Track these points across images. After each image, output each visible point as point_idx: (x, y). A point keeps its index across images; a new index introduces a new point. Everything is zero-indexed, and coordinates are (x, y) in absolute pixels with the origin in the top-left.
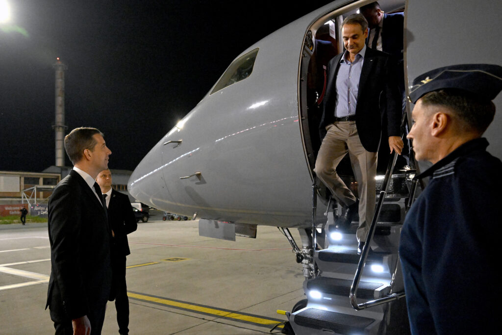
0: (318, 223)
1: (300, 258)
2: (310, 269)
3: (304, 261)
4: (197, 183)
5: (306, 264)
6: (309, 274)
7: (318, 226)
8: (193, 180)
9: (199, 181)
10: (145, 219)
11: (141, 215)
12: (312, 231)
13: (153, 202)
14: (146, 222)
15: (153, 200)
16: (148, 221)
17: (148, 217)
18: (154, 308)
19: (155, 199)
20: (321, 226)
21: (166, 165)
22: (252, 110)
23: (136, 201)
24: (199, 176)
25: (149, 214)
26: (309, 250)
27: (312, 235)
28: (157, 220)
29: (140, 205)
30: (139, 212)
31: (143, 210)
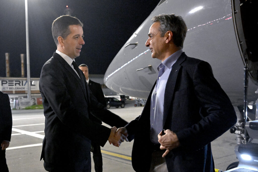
0: (249, 101)
1: (233, 129)
2: (242, 138)
3: (237, 132)
4: (149, 74)
5: (238, 134)
6: (241, 142)
7: (250, 103)
8: (146, 72)
9: (150, 72)
10: (123, 106)
11: (120, 103)
12: (244, 108)
13: (122, 90)
14: (123, 108)
15: (122, 89)
16: (125, 107)
17: (125, 104)
18: (122, 162)
20: (252, 104)
23: (117, 94)
24: (150, 68)
25: (125, 102)
26: (241, 123)
27: (244, 111)
28: (131, 106)
29: (119, 97)
30: (119, 101)
31: (121, 100)
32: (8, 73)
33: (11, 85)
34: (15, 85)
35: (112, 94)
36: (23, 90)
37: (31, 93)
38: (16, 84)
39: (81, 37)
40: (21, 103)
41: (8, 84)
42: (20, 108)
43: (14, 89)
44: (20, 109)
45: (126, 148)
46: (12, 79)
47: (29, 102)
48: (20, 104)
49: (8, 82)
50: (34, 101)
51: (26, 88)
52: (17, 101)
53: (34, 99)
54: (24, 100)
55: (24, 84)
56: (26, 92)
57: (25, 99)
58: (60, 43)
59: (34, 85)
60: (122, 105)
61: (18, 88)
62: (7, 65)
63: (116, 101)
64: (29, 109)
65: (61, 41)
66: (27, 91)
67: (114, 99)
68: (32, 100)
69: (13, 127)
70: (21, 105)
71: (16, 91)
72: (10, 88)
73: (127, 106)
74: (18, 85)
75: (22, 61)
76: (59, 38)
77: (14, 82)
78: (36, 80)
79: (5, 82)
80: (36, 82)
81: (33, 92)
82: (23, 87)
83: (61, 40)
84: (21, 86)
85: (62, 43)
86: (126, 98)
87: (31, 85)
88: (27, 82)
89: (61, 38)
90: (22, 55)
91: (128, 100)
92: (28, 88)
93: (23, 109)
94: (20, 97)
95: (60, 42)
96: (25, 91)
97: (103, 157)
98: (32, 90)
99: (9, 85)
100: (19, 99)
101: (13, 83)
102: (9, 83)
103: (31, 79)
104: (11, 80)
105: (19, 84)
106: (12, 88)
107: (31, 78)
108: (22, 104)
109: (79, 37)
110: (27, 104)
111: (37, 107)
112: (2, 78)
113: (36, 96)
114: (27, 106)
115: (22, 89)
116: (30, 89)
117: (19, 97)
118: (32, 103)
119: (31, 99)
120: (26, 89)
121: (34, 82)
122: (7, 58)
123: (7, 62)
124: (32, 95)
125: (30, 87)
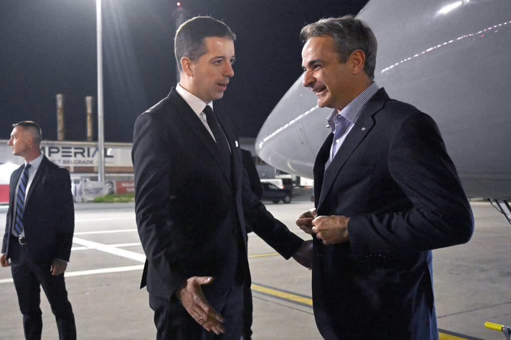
10: (287, 199)
11: (282, 194)
14: (288, 203)
16: (292, 202)
17: (291, 196)
18: (290, 308)
19: (295, 162)
21: (307, 113)
22: (442, 16)
23: (276, 176)
25: (293, 193)
28: (304, 200)
29: (280, 181)
30: (279, 190)
31: (284, 188)
32: (60, 132)
33: (66, 155)
34: (75, 156)
35: (265, 176)
36: (90, 165)
37: (106, 172)
38: (76, 154)
39: (228, 61)
40: (86, 190)
41: (60, 154)
42: (83, 199)
43: (72, 163)
44: (83, 201)
45: (297, 281)
46: (68, 145)
47: (101, 189)
48: (84, 192)
49: (61, 150)
50: (110, 187)
51: (95, 161)
52: (78, 186)
53: (112, 183)
54: (91, 185)
55: (91, 154)
56: (95, 170)
57: (94, 182)
58: (186, 70)
59: (111, 157)
60: (285, 197)
61: (79, 162)
62: (60, 117)
63: (274, 190)
64: (102, 201)
65: (187, 66)
66: (98, 167)
67: (270, 186)
68: (108, 184)
69: (75, 234)
70: (86, 194)
71: (75, 168)
72: (64, 162)
73: (295, 201)
74: (79, 157)
75: (89, 111)
76: (183, 59)
77: (73, 150)
78: (115, 146)
79: (56, 150)
80: (114, 150)
81: (108, 170)
82: (90, 159)
83: (188, 63)
84: (86, 159)
85: (189, 70)
86: (294, 185)
87: (106, 156)
88: (97, 149)
89: (187, 60)
90: (89, 99)
91: (298, 188)
92: (100, 162)
93: (89, 202)
94: (84, 179)
95: (184, 68)
96: (92, 168)
97: (254, 297)
98: (107, 165)
99: (63, 156)
100: (81, 183)
101: (70, 152)
102: (63, 152)
103: (107, 145)
104: (66, 146)
105: (82, 154)
106: (68, 162)
107: (106, 143)
108: (87, 192)
109: (222, 62)
110: (97, 192)
111: (116, 199)
112: (50, 142)
113: (115, 177)
114: (97, 196)
115: (87, 164)
116: (103, 163)
117: (82, 179)
118: (106, 191)
119: (106, 183)
120: (95, 164)
121: (111, 151)
122: (60, 103)
123: (59, 111)
124: (107, 175)
125: (103, 160)
